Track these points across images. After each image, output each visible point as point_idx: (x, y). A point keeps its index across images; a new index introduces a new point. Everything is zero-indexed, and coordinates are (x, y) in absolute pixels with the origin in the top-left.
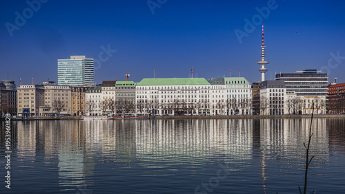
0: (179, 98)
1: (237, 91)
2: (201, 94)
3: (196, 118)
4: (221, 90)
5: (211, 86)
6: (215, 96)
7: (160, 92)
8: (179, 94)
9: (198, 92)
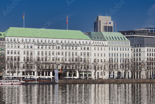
0: (58, 56)
1: (119, 49)
2: (83, 51)
3: (75, 82)
4: (103, 48)
5: (92, 42)
6: (97, 55)
7: (36, 47)
8: (58, 51)
9: (79, 48)
